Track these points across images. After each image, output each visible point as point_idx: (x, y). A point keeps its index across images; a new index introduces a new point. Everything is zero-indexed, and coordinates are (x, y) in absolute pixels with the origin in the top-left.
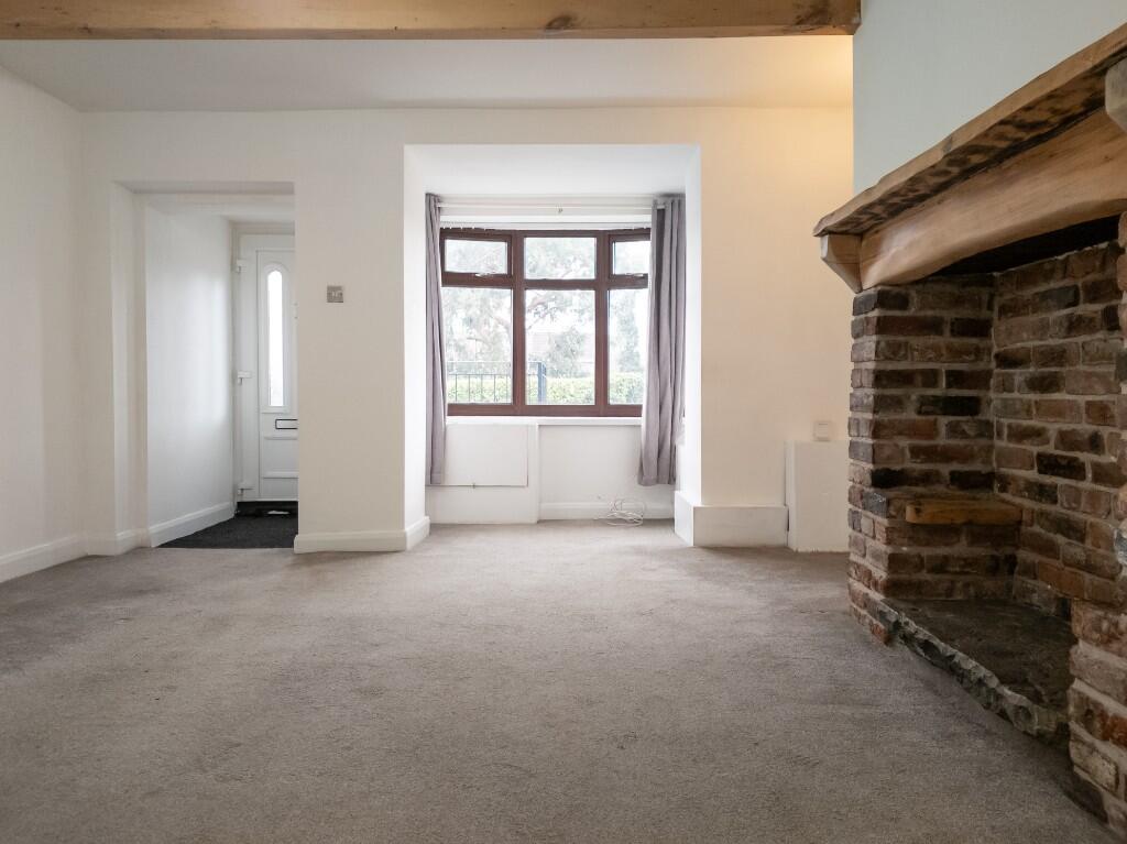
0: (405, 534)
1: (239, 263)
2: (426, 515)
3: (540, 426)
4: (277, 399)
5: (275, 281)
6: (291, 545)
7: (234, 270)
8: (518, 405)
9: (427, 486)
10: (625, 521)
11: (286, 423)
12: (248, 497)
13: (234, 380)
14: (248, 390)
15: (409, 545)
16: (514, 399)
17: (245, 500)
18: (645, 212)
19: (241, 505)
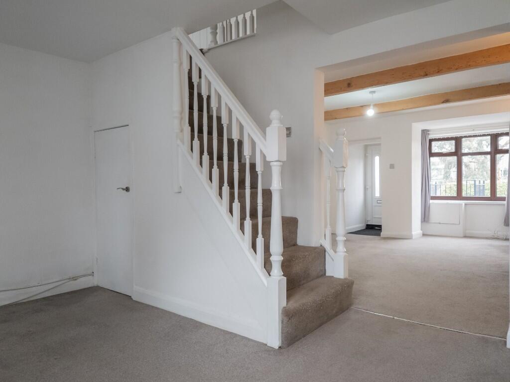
0: (412, 235)
1: (367, 155)
2: (421, 230)
3: (465, 204)
4: (377, 194)
5: (377, 159)
6: (380, 235)
7: (366, 157)
8: (459, 196)
9: (422, 222)
10: (499, 239)
11: (379, 201)
12: (369, 223)
13: (365, 189)
14: (369, 192)
15: (414, 238)
16: (458, 195)
17: (369, 224)
18: (507, 128)
19: (367, 225)
